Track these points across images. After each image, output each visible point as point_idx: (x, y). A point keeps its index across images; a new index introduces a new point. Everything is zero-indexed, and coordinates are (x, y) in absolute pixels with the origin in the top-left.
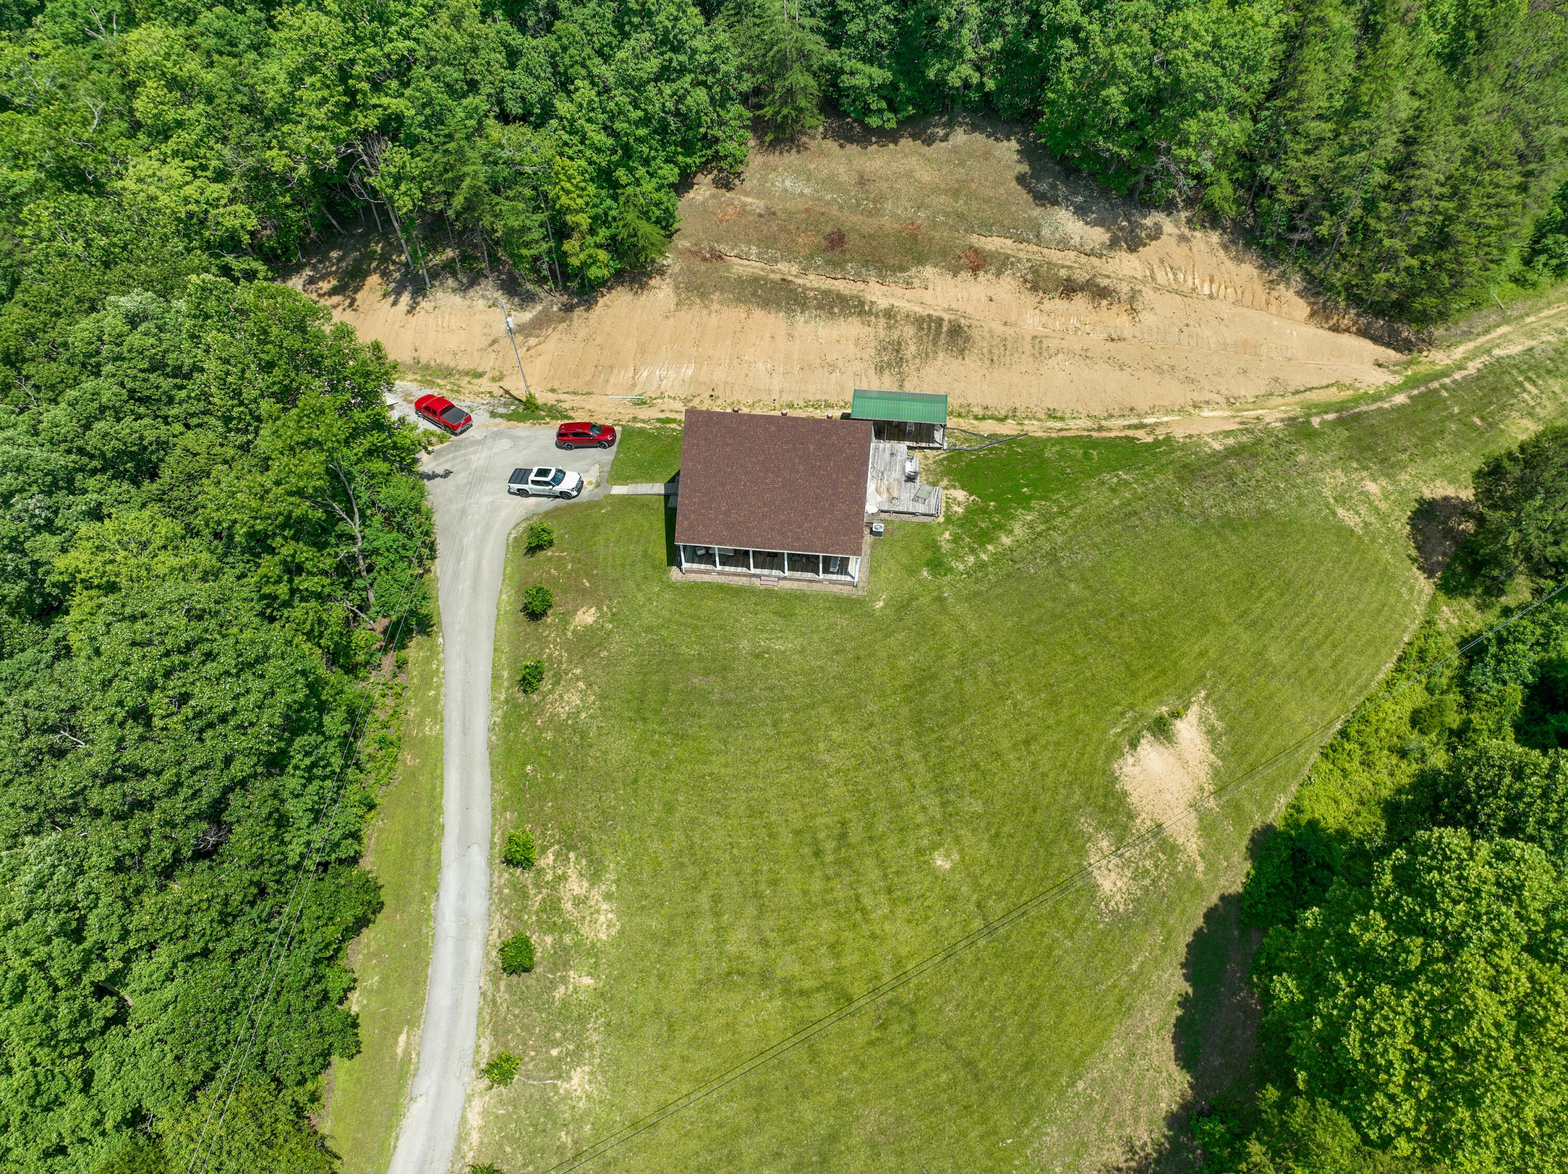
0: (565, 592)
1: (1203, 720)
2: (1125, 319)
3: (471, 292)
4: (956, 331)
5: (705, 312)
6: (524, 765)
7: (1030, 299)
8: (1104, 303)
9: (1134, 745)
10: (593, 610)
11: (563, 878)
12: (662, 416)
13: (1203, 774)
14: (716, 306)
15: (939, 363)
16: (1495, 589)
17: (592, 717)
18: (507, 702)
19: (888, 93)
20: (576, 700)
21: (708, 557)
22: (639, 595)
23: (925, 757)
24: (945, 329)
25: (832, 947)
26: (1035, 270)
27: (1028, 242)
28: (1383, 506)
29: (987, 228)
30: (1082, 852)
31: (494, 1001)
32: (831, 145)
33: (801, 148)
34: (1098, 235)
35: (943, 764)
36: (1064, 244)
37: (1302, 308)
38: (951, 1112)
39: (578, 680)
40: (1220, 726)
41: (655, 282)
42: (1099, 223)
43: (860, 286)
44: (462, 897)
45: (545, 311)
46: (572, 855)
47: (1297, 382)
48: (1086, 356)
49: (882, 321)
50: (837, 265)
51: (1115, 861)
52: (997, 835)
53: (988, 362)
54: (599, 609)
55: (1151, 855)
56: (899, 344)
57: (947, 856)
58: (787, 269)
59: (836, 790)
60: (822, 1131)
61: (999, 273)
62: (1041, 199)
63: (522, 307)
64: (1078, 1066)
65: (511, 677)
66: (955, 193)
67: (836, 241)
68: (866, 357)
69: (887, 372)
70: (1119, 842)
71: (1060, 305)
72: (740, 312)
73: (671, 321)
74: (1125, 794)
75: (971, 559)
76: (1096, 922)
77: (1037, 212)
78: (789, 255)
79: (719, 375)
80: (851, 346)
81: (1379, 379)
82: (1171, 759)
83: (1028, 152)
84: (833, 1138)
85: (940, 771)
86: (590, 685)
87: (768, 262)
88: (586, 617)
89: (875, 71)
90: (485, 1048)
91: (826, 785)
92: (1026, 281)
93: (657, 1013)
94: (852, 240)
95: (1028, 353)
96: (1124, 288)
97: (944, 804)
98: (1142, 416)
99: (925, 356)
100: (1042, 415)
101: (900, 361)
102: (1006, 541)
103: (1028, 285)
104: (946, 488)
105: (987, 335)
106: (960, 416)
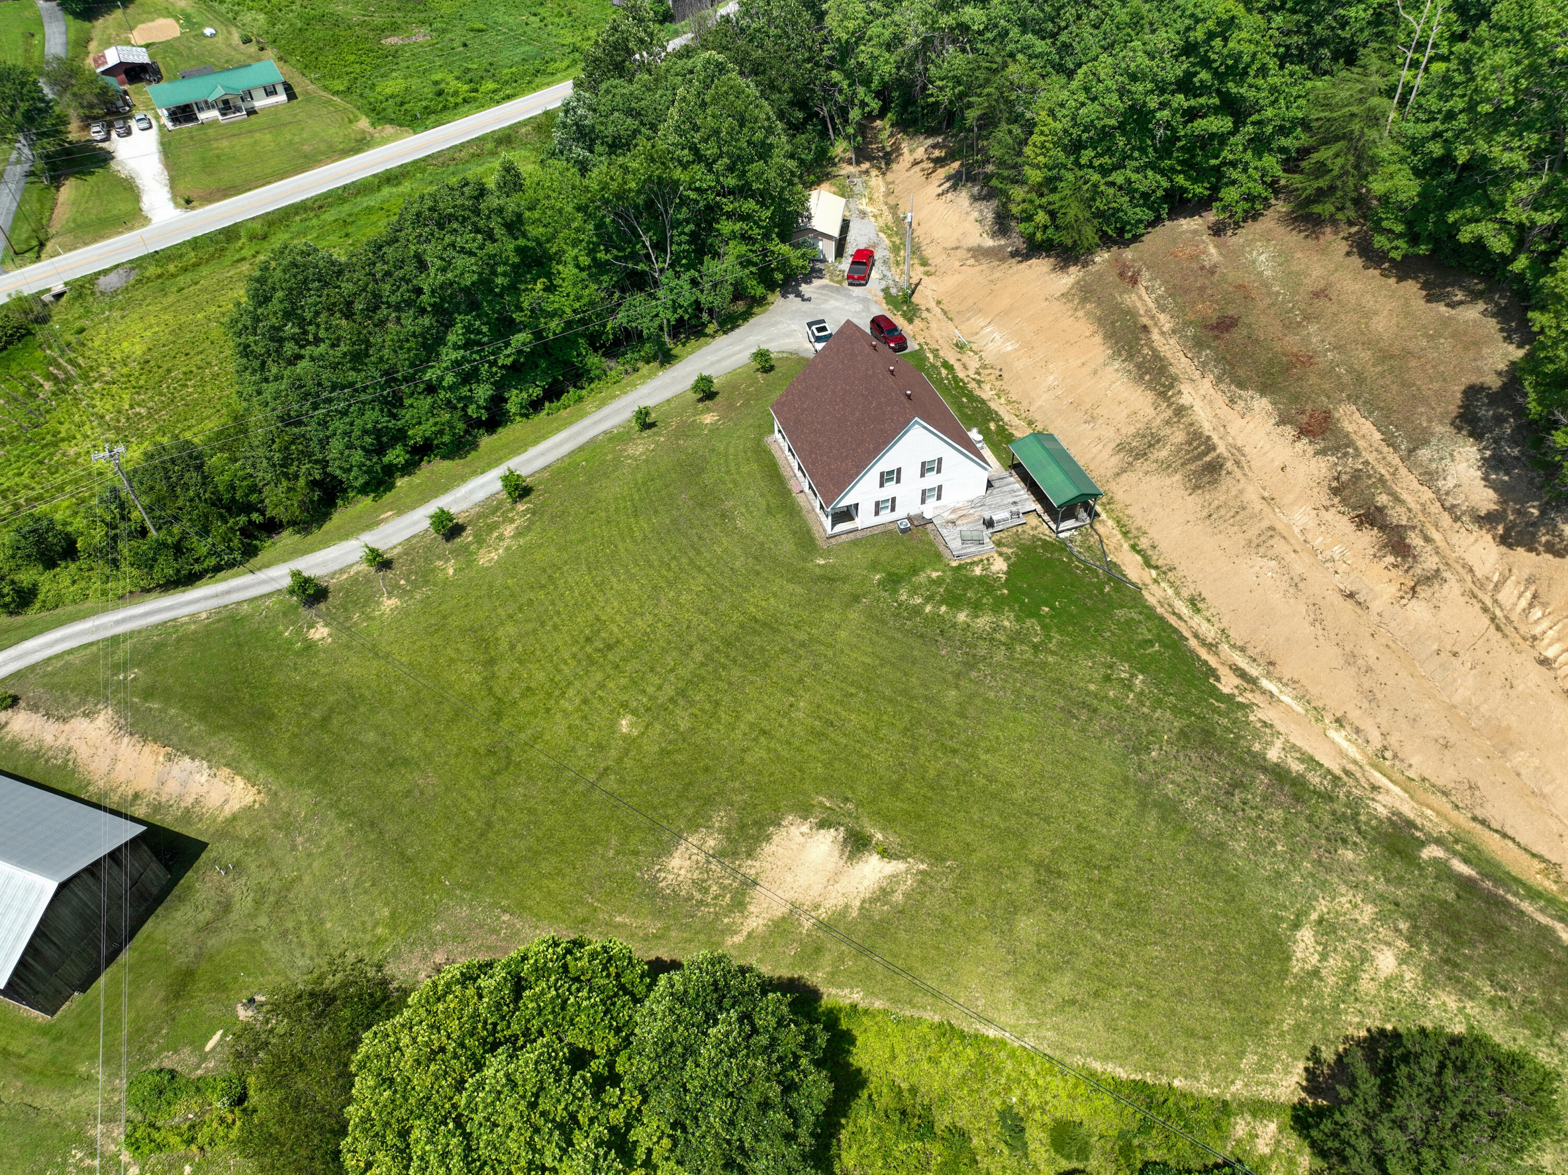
0: (727, 399)
1: (894, 879)
2: (1392, 590)
3: (977, 204)
4: (1214, 468)
7: (1320, 497)
8: (1390, 559)
9: (823, 824)
10: (717, 418)
11: (513, 521)
13: (833, 902)
15: (1168, 481)
17: (630, 465)
20: (640, 451)
22: (741, 430)
23: (702, 664)
24: (1208, 459)
25: (529, 689)
26: (1357, 476)
27: (1396, 449)
28: (1366, 985)
29: (1372, 406)
30: (693, 826)
31: (420, 538)
32: (1342, 248)
34: (1481, 499)
35: (703, 679)
36: (1431, 478)
38: (451, 829)
39: (656, 443)
40: (898, 897)
41: (1074, 269)
42: (1499, 488)
43: (1193, 373)
44: (482, 486)
45: (1001, 247)
46: (529, 516)
47: (1498, 813)
48: (1296, 584)
49: (1170, 412)
50: (1199, 344)
51: (702, 858)
52: (668, 753)
53: (1205, 514)
54: (719, 420)
55: (723, 888)
56: (1158, 441)
57: (632, 725)
58: (1164, 322)
59: (642, 623)
60: (407, 753)
61: (1323, 452)
63: (994, 235)
64: (520, 908)
67: (1225, 325)
68: (1124, 431)
69: (1122, 455)
70: (719, 855)
71: (1343, 524)
72: (1089, 329)
73: (1045, 304)
74: (768, 839)
75: (918, 600)
76: (640, 869)
77: (1444, 429)
78: (1178, 312)
79: (1020, 364)
80: (1124, 414)
82: (830, 866)
83: (1520, 370)
84: (406, 762)
85: (695, 681)
86: (653, 450)
87: (1158, 306)
88: (709, 418)
90: (396, 551)
91: (642, 614)
92: (1337, 479)
93: (445, 617)
94: (1238, 335)
95: (1247, 536)
96: (1430, 562)
97: (671, 700)
98: (1268, 675)
99: (1166, 467)
100: (1185, 593)
101: (1141, 455)
102: (962, 617)
103: (1335, 484)
104: (1001, 554)
105: (1234, 492)
106: (1125, 534)
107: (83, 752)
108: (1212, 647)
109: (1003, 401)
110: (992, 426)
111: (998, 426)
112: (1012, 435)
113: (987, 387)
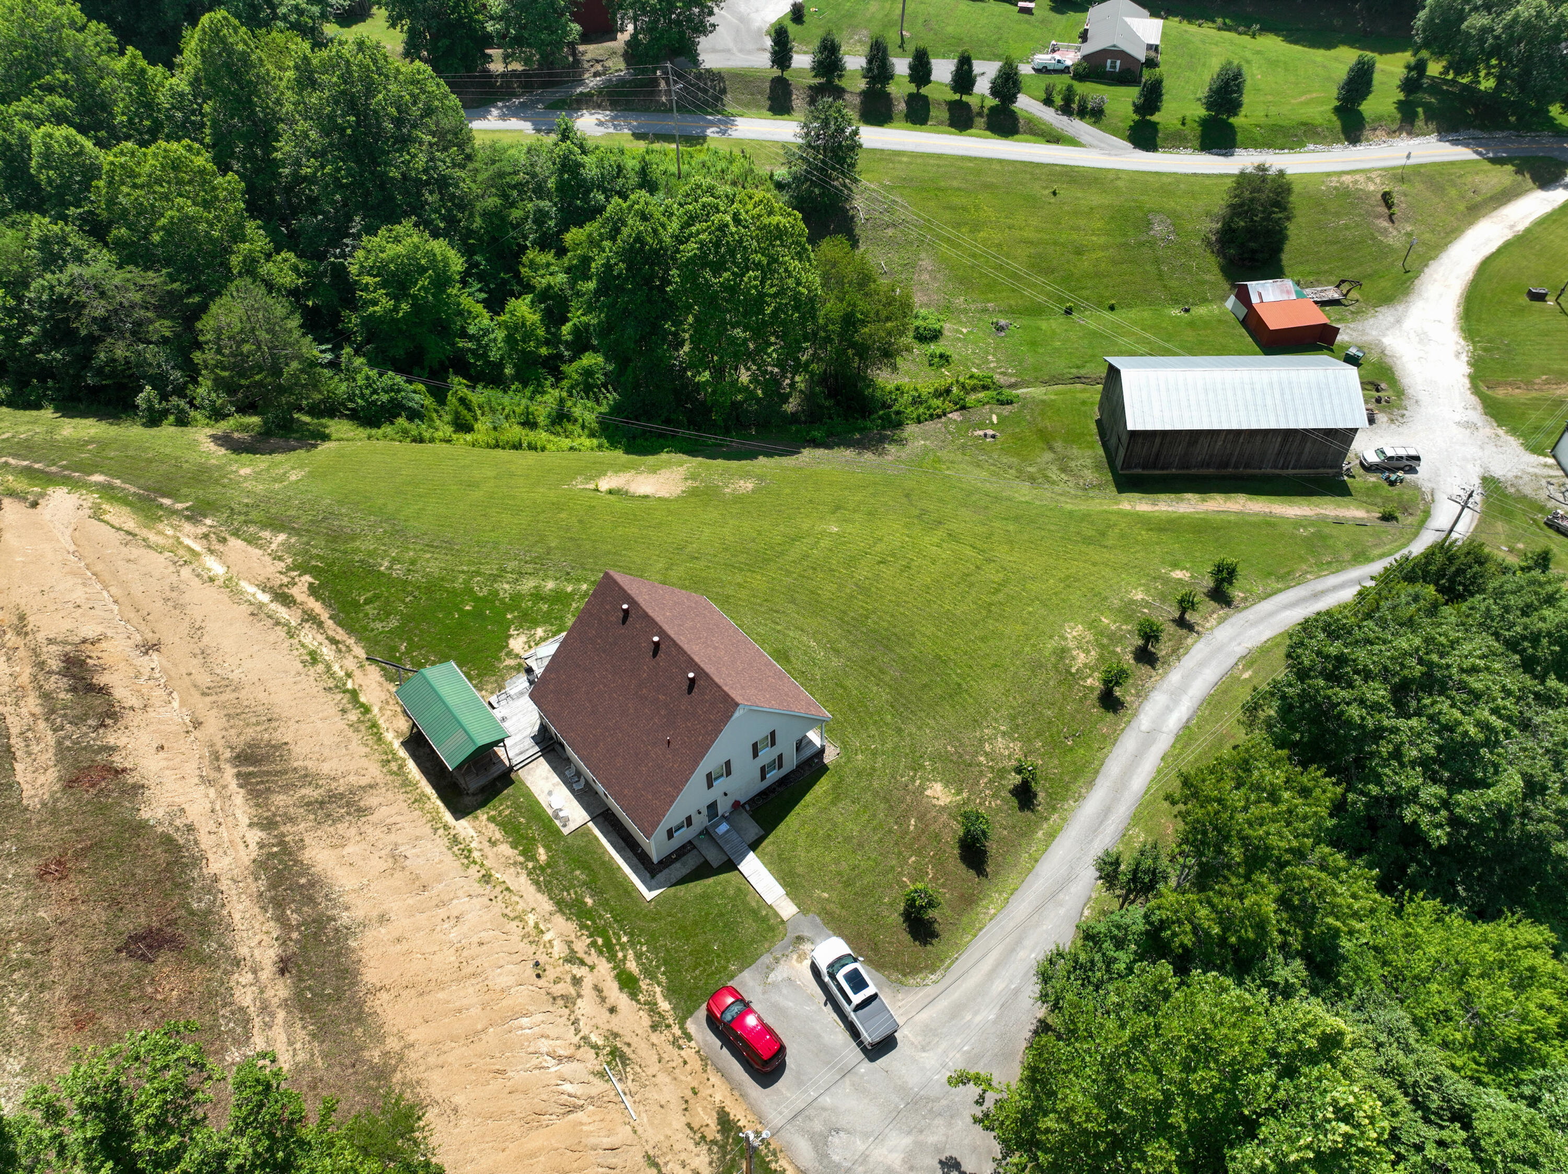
0: (937, 836)
2: (105, 646)
4: (248, 760)
5: (412, 1055)
6: (1071, 749)
7: (134, 717)
9: (645, 496)
10: (928, 792)
11: (1085, 665)
12: (622, 1000)
14: (393, 1044)
15: (310, 763)
17: (996, 720)
18: (1054, 809)
20: (1000, 742)
22: (878, 765)
24: (253, 769)
26: (79, 720)
31: (1174, 651)
39: (986, 754)
43: (224, 884)
44: (1168, 709)
46: (1073, 670)
49: (285, 829)
50: (206, 923)
53: (276, 724)
54: (922, 788)
56: (309, 804)
61: (106, 750)
65: (1037, 825)
67: (141, 946)
68: (353, 831)
69: (362, 804)
71: (124, 695)
72: (381, 1004)
73: (459, 1099)
80: (348, 850)
86: (981, 741)
87: (246, 1022)
88: (939, 793)
90: (1190, 640)
92: (103, 725)
95: (237, 695)
96: (53, 650)
98: (261, 606)
99: (308, 778)
100: (320, 667)
101: (333, 797)
102: (550, 585)
103: (108, 721)
104: (517, 656)
105: (233, 732)
106: (374, 725)
108: (310, 618)
109: (531, 919)
110: (542, 854)
111: (533, 858)
112: (514, 846)
113: (559, 949)
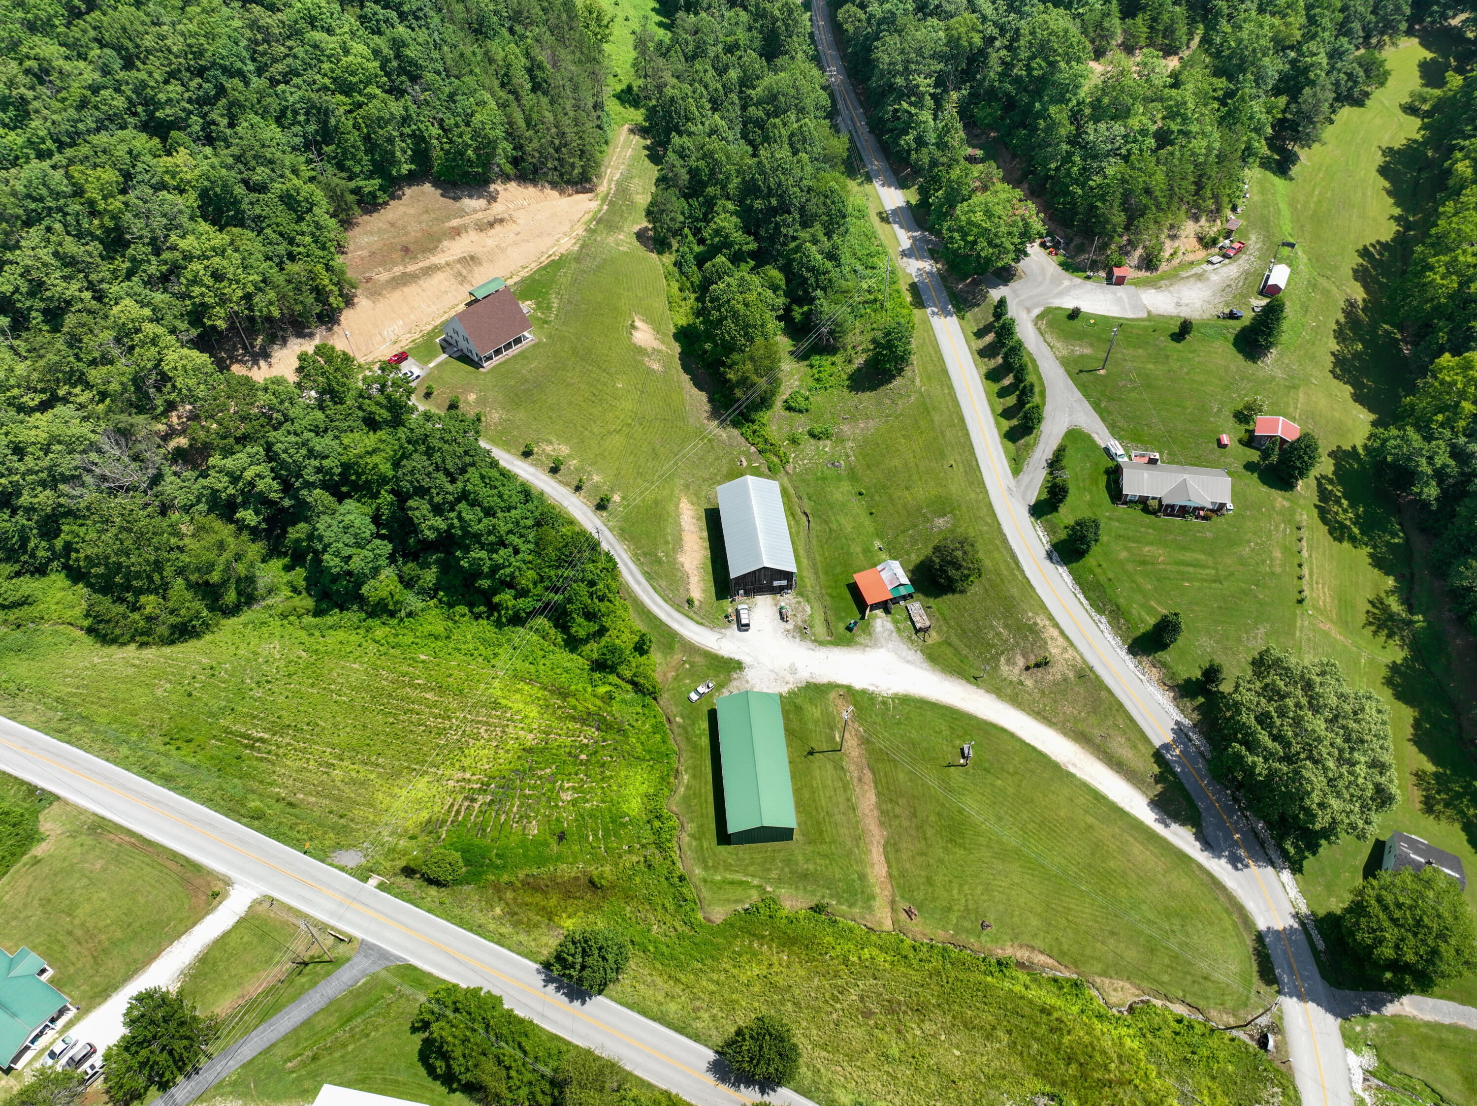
1: (640, 319)
4: (472, 258)
5: (386, 299)
7: (483, 235)
8: (505, 223)
10: (471, 394)
11: (544, 449)
12: (410, 341)
13: (651, 331)
14: (388, 295)
16: (670, 246)
19: (382, 188)
21: (489, 358)
22: (481, 381)
23: (593, 366)
25: (616, 417)
27: (465, 216)
28: (628, 240)
29: (448, 218)
30: (644, 364)
31: (560, 480)
32: (366, 218)
33: (358, 224)
34: (482, 202)
35: (598, 365)
36: (475, 211)
37: (555, 194)
40: (644, 318)
41: (356, 300)
42: (479, 198)
43: (429, 260)
47: (576, 218)
48: (515, 244)
51: (652, 361)
52: (624, 372)
54: (473, 392)
55: (657, 355)
57: (619, 383)
58: (398, 270)
59: (583, 387)
62: (456, 199)
64: (683, 405)
66: (427, 212)
67: (406, 250)
68: (453, 281)
69: (464, 284)
70: (649, 357)
71: (492, 232)
72: (398, 292)
73: (377, 310)
74: (640, 346)
76: (660, 376)
77: (458, 204)
78: (395, 264)
79: (412, 317)
81: (594, 205)
82: (642, 332)
83: (436, 184)
85: (599, 367)
87: (390, 270)
88: (472, 397)
89: (372, 182)
90: (570, 489)
91: (579, 387)
92: (476, 230)
93: (596, 455)
94: (411, 247)
96: (506, 216)
97: (607, 373)
98: (547, 253)
100: (521, 269)
103: (478, 231)
105: (482, 254)
107: (696, 562)
108: (542, 263)
